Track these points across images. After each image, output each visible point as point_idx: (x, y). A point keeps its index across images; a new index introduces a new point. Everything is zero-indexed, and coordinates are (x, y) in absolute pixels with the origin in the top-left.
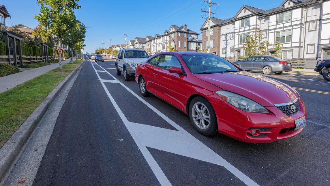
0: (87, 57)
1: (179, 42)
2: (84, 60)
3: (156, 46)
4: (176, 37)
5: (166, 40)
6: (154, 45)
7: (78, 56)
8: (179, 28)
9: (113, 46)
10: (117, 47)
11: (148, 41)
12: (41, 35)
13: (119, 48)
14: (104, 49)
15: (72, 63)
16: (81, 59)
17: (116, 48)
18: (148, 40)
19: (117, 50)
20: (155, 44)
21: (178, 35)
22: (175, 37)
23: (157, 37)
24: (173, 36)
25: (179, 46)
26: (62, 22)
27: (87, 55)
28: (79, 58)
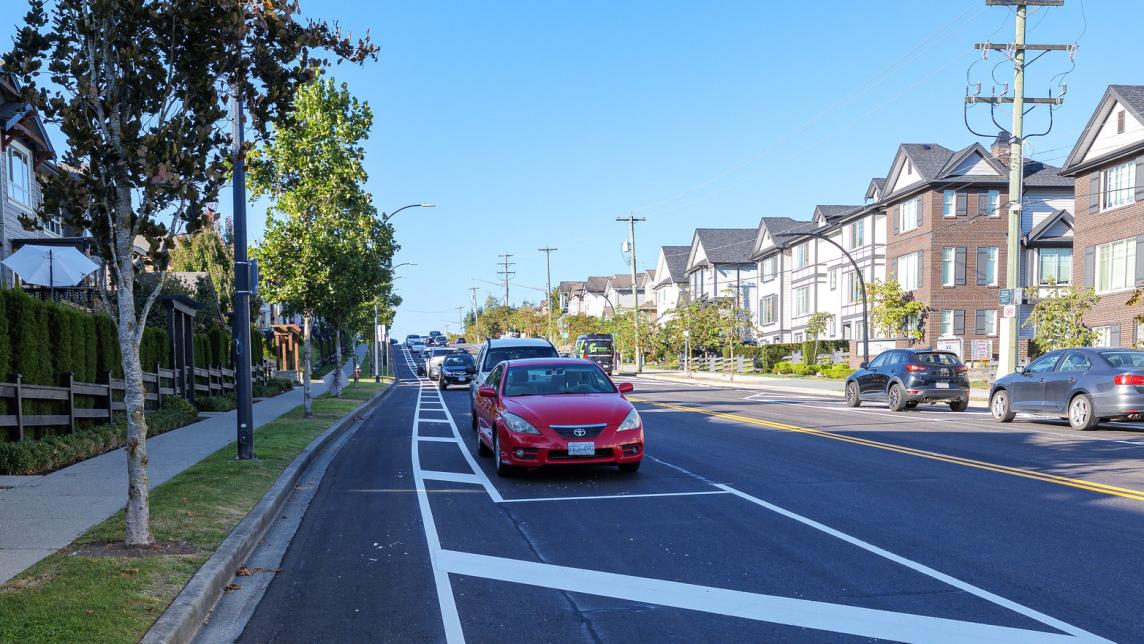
0: (412, 364)
1: (951, 255)
2: (387, 381)
3: (816, 283)
4: (928, 222)
5: (874, 245)
6: (801, 275)
7: (361, 359)
8: (953, 160)
9: (566, 289)
10: (589, 297)
11: (770, 254)
12: (209, 263)
13: (601, 299)
14: (510, 311)
15: (336, 396)
16: (378, 378)
17: (581, 298)
18: (767, 243)
19: (589, 313)
20: (805, 273)
21: (938, 209)
22: (920, 221)
23: (822, 224)
24: (909, 212)
25: (951, 283)
26: (317, 259)
27: (413, 352)
28: (368, 370)
